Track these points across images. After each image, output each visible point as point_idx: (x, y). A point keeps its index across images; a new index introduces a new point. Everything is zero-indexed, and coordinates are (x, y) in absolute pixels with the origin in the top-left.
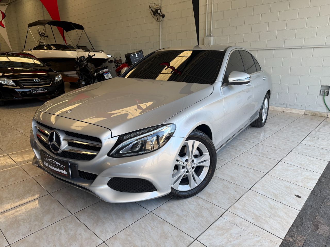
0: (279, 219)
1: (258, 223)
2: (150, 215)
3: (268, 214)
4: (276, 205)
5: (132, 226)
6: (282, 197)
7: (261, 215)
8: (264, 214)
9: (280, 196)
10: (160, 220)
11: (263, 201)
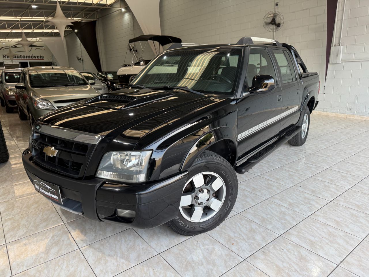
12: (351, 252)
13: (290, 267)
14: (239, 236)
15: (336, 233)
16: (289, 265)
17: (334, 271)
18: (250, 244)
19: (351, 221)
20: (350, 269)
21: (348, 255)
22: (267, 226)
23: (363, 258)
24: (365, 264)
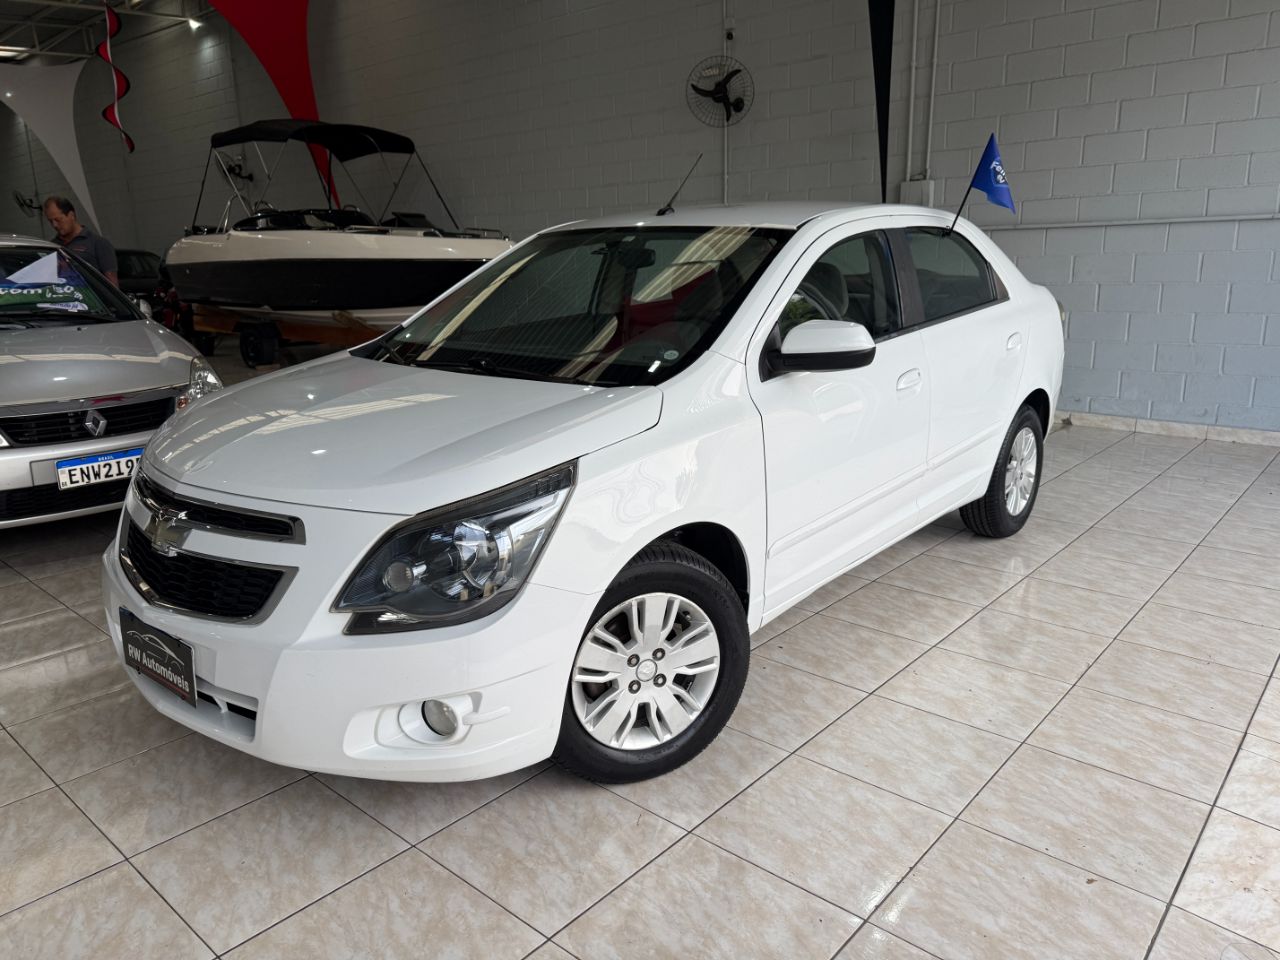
12: (911, 869)
13: (706, 946)
14: (542, 852)
15: (873, 804)
16: (702, 940)
17: (849, 945)
18: (577, 875)
19: (925, 758)
20: (904, 929)
21: (903, 878)
22: (650, 802)
23: (947, 883)
24: (952, 906)
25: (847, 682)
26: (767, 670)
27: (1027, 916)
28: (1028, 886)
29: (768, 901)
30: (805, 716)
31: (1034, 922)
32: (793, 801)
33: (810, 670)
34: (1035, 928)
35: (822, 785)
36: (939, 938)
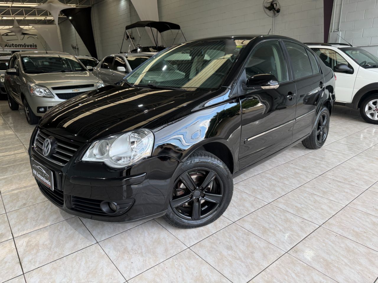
0: (359, 268)
1: (328, 271)
2: (187, 252)
3: (343, 260)
4: (356, 249)
5: (163, 264)
6: (367, 237)
7: (333, 260)
8: (338, 260)
9: (364, 236)
10: (198, 258)
11: (338, 242)
15: (321, 201)
23: (344, 220)
24: (345, 225)
25: (312, 172)
26: (288, 169)
27: (367, 228)
28: (368, 222)
29: (292, 220)
30: (300, 180)
31: (370, 230)
32: (298, 199)
33: (301, 169)
34: (370, 232)
35: (306, 195)
36: (342, 231)
